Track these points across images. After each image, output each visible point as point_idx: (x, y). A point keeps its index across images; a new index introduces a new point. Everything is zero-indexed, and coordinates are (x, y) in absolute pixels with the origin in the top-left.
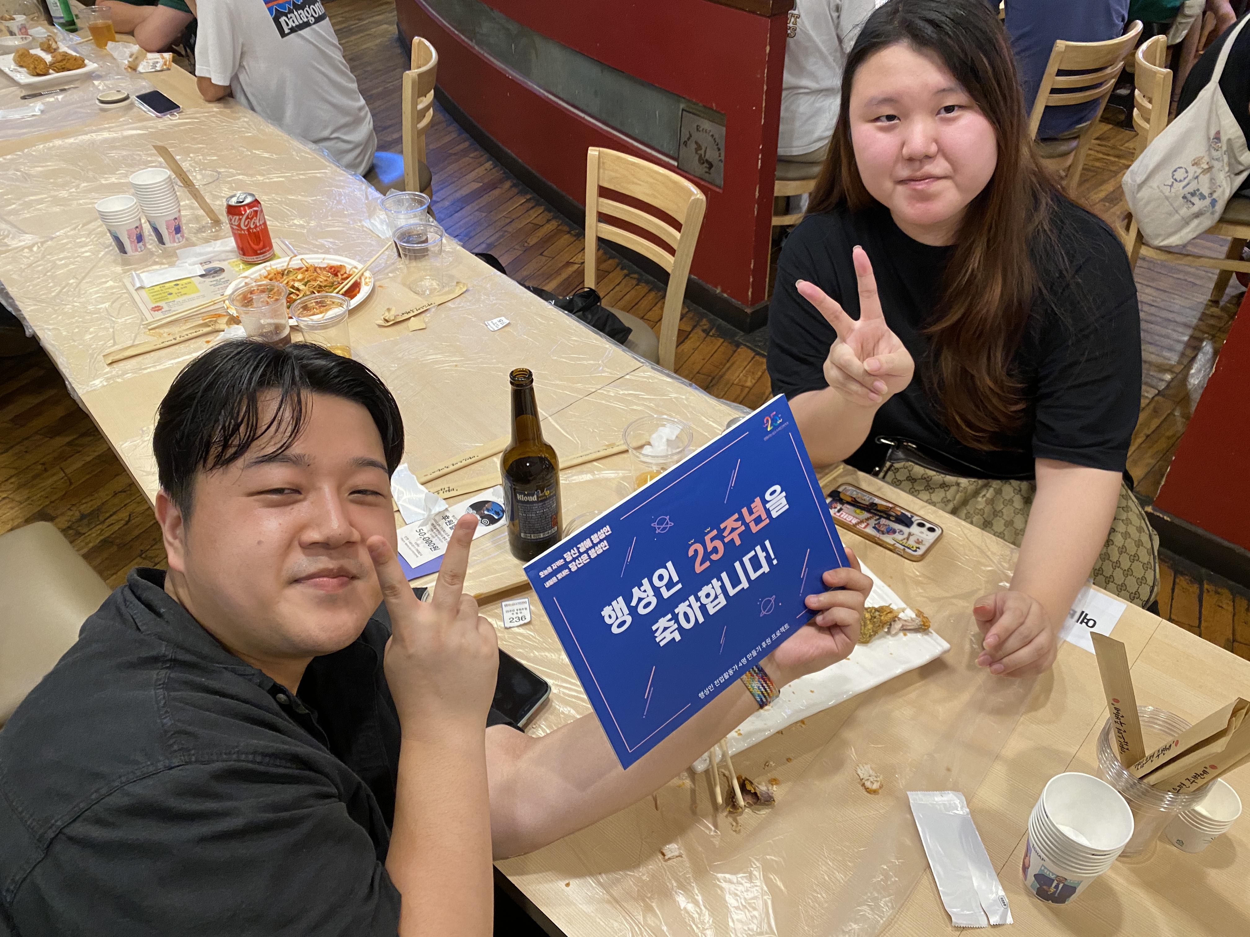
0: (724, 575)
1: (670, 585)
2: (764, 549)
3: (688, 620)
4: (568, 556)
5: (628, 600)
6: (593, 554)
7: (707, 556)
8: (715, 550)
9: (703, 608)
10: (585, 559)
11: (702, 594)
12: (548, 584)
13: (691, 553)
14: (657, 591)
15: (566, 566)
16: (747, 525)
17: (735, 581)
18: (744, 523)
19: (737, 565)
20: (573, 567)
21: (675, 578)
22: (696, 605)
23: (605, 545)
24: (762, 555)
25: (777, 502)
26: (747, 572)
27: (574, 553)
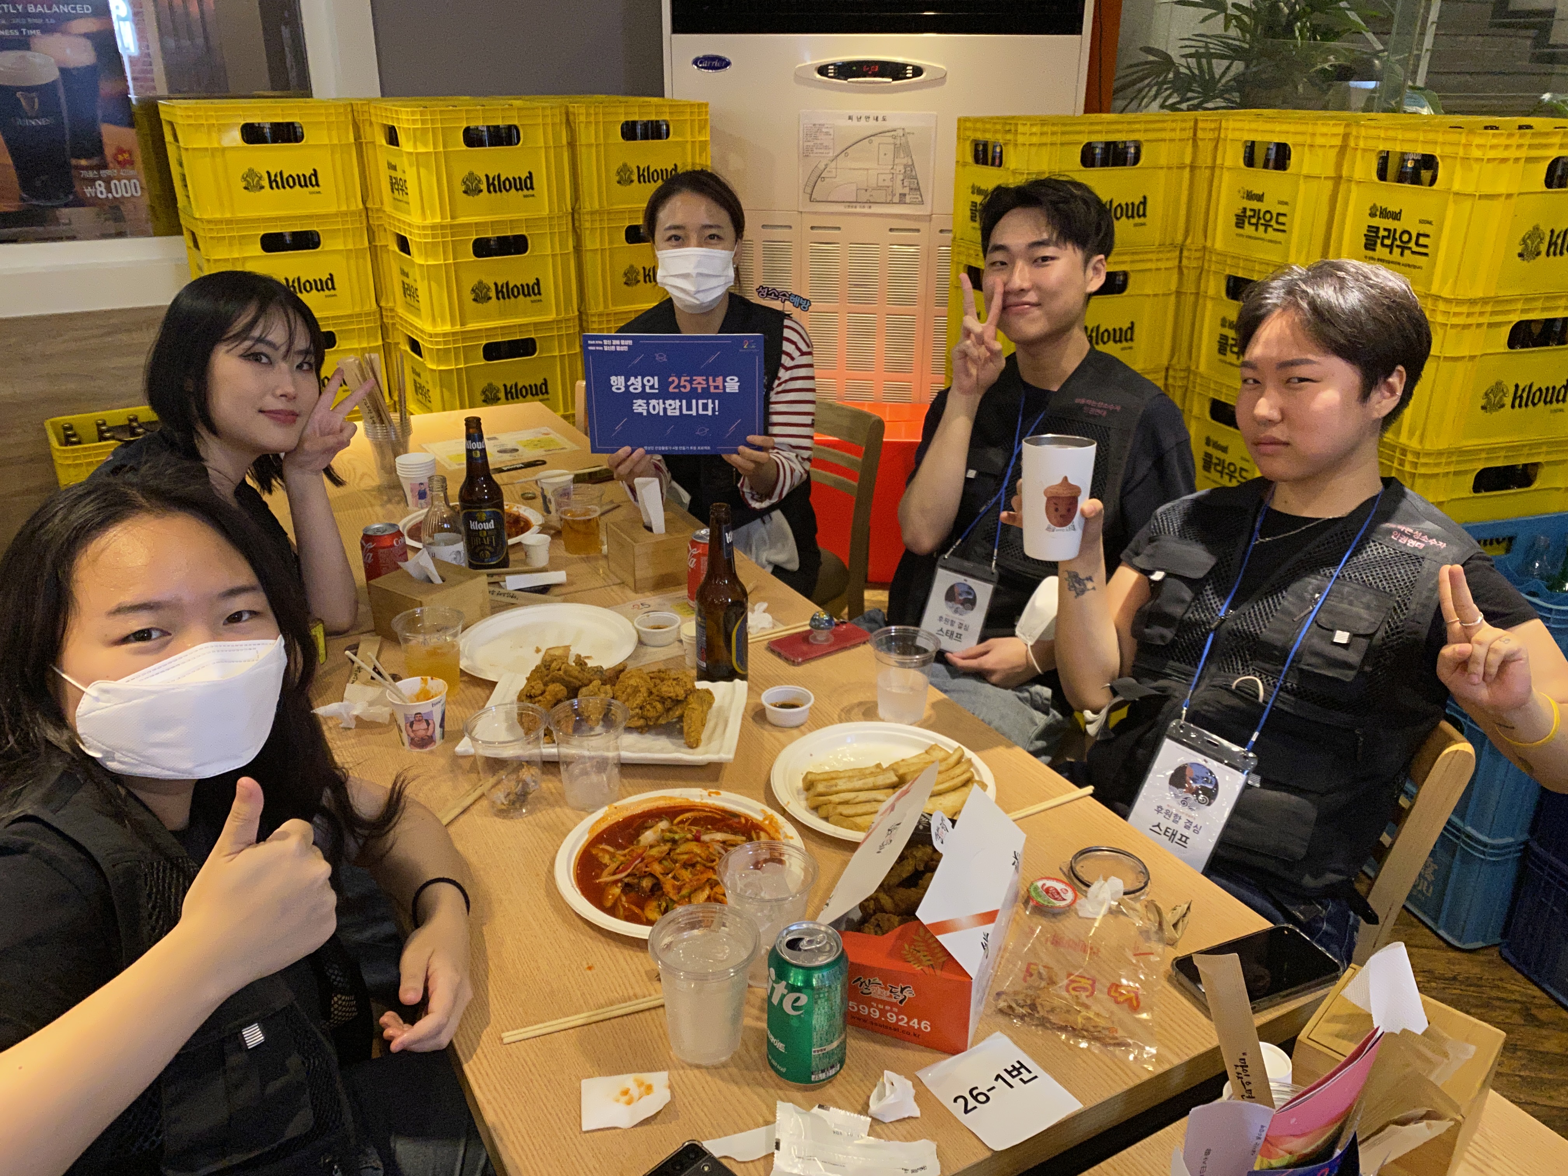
0: (684, 402)
1: (652, 387)
2: (713, 403)
3: (654, 409)
4: (605, 342)
5: (627, 380)
6: (618, 348)
7: (678, 386)
8: (685, 387)
9: (665, 409)
10: (613, 348)
11: (668, 402)
12: (590, 348)
13: (670, 379)
14: (644, 386)
15: (603, 345)
16: (709, 386)
17: (689, 408)
18: (708, 383)
19: (694, 401)
20: (606, 348)
21: (656, 386)
22: (662, 406)
23: (626, 349)
24: (710, 406)
25: (732, 385)
26: (697, 408)
27: (609, 342)
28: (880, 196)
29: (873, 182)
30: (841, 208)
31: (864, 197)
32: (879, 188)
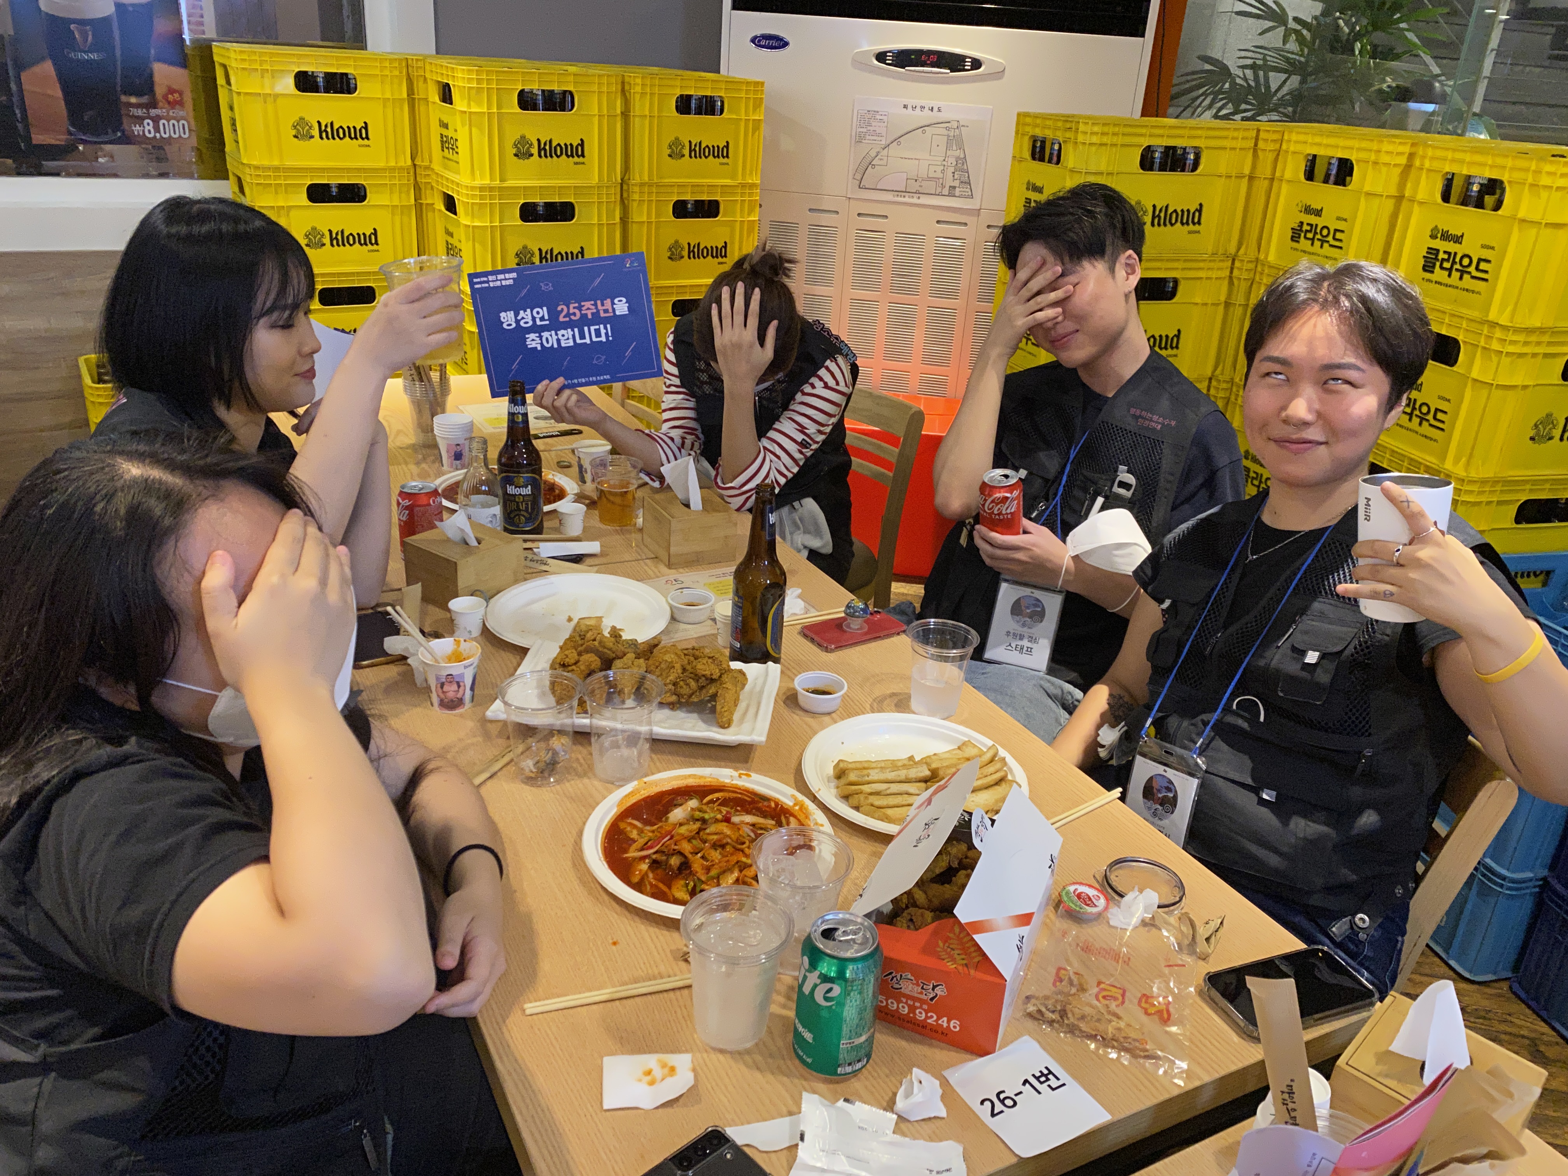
0: (576, 330)
1: (542, 319)
2: (606, 328)
3: (548, 342)
4: (491, 278)
5: (516, 315)
6: (504, 283)
7: (568, 315)
8: (574, 314)
9: (558, 341)
10: (498, 283)
11: (560, 333)
12: (477, 286)
13: (559, 308)
14: (534, 319)
15: (488, 282)
16: (598, 311)
17: (582, 337)
18: (597, 308)
19: (586, 329)
20: (492, 284)
21: (546, 317)
22: (555, 337)
23: (511, 282)
24: (603, 331)
25: (621, 307)
26: (591, 335)
27: (494, 278)
28: (930, 187)
29: (923, 173)
30: (889, 197)
31: (914, 187)
32: (930, 179)
